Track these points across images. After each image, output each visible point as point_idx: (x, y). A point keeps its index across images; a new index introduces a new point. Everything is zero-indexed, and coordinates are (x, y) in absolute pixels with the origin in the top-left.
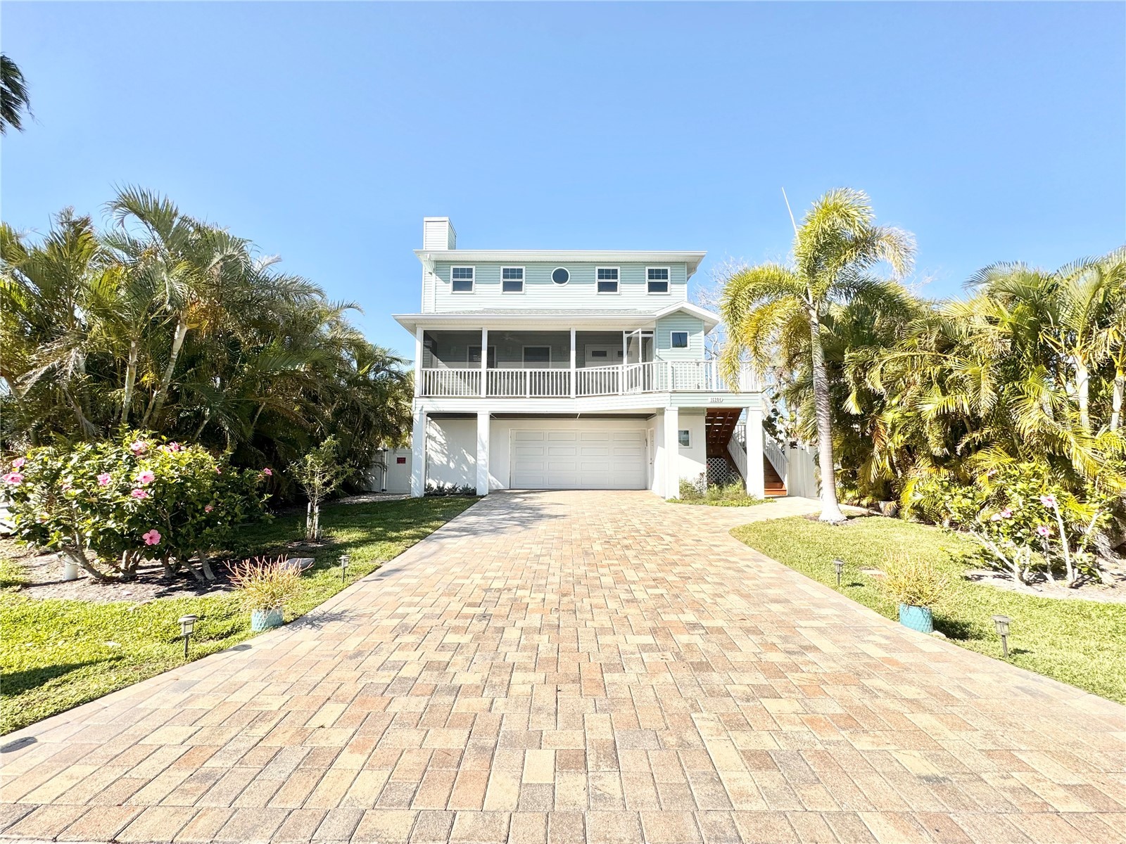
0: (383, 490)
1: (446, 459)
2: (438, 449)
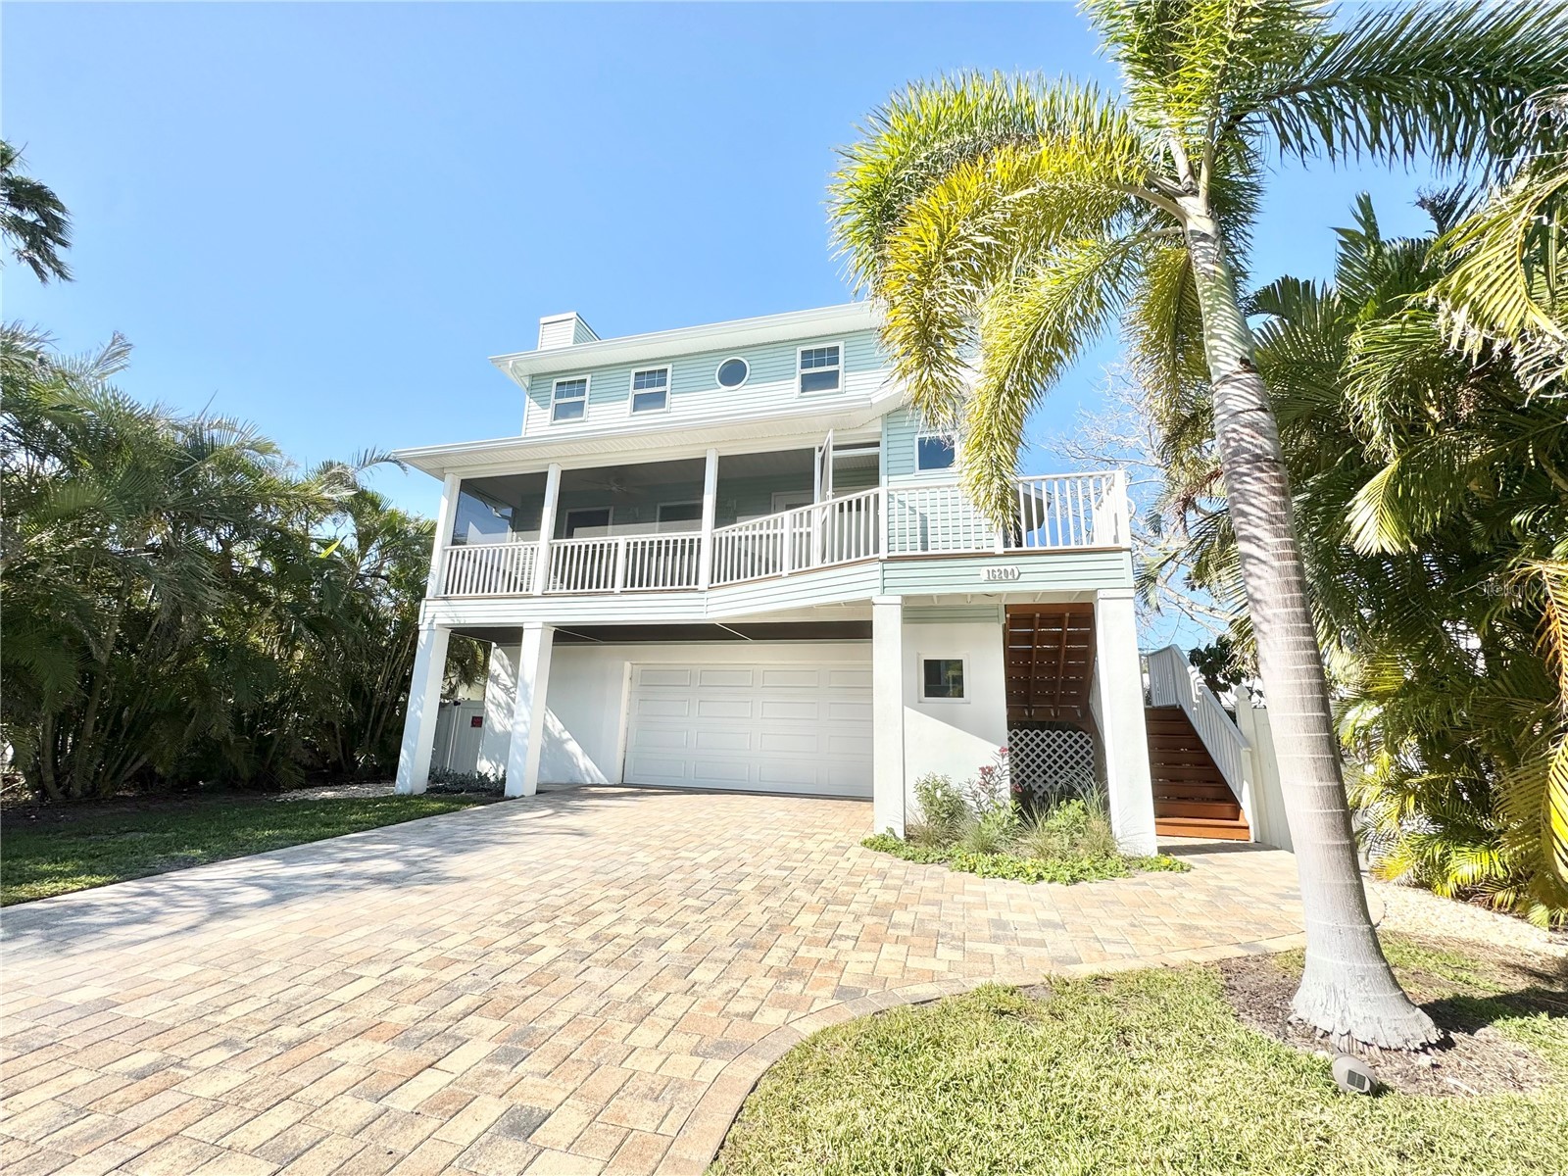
2: (501, 701)
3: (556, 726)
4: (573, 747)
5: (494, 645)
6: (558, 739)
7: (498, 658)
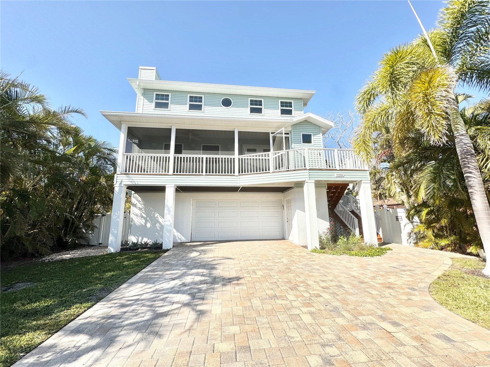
0: (100, 244)
1: (144, 221)
2: (138, 213)
5: (133, 192)
7: (135, 198)
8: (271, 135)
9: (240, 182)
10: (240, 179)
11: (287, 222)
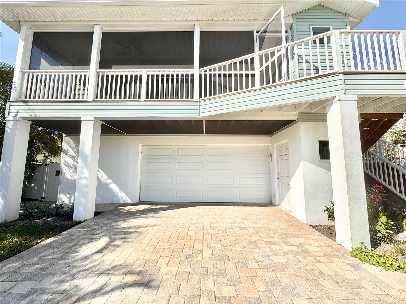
0: (42, 198)
2: (70, 164)
3: (103, 176)
4: (114, 187)
5: (64, 135)
6: (105, 183)
7: (68, 143)
8: (256, 36)
9: (201, 111)
10: (201, 107)
11: (278, 179)
